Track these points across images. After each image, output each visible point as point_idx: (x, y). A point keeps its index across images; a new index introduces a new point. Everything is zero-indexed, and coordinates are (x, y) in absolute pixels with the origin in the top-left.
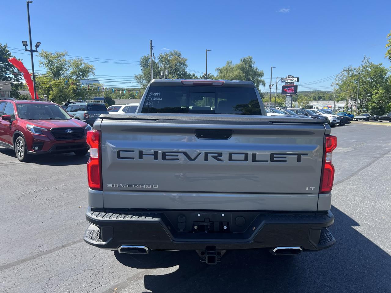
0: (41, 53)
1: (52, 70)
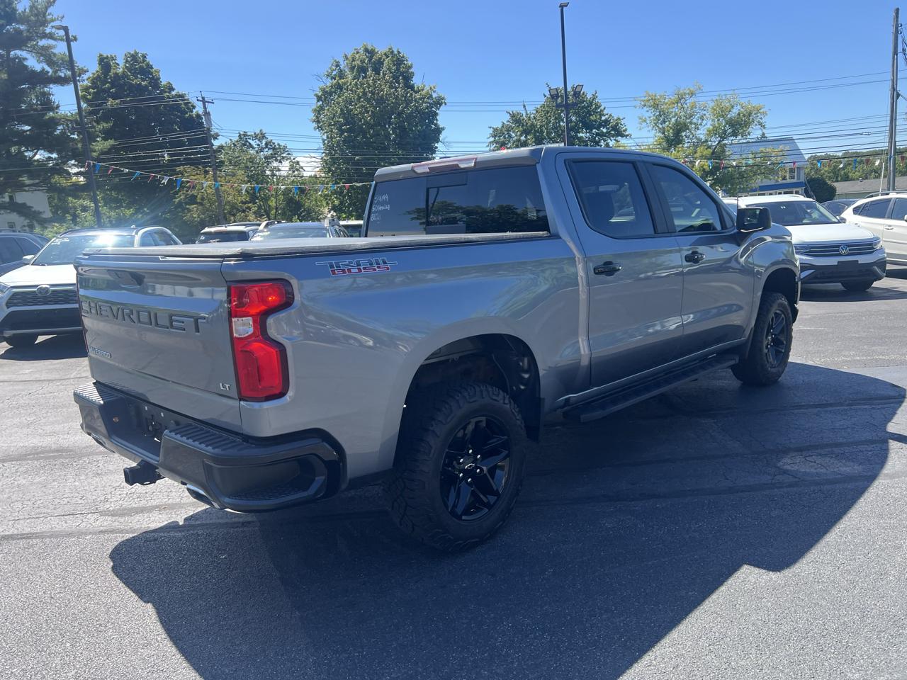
0: (643, 99)
1: (663, 133)
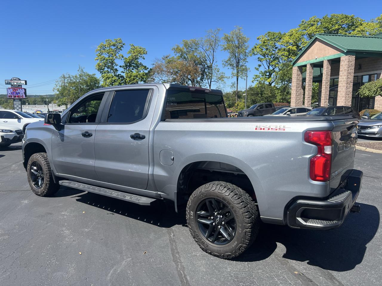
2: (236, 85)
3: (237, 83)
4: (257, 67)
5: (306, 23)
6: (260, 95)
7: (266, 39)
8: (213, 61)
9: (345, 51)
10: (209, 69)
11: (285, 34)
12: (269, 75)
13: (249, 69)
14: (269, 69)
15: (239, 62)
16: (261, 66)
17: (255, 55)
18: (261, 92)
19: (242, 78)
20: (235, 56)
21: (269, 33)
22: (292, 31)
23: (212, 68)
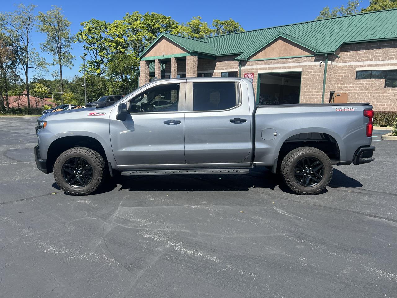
2: (60, 73)
3: (61, 72)
4: (83, 56)
5: (130, 16)
6: (91, 87)
7: (92, 26)
8: (28, 42)
9: (191, 52)
10: (22, 52)
11: (110, 24)
12: (97, 65)
13: (75, 57)
14: (96, 59)
15: (61, 48)
16: (87, 55)
17: (80, 42)
18: (92, 82)
19: (68, 67)
20: (56, 40)
21: (93, 20)
22: (117, 23)
23: (27, 51)
